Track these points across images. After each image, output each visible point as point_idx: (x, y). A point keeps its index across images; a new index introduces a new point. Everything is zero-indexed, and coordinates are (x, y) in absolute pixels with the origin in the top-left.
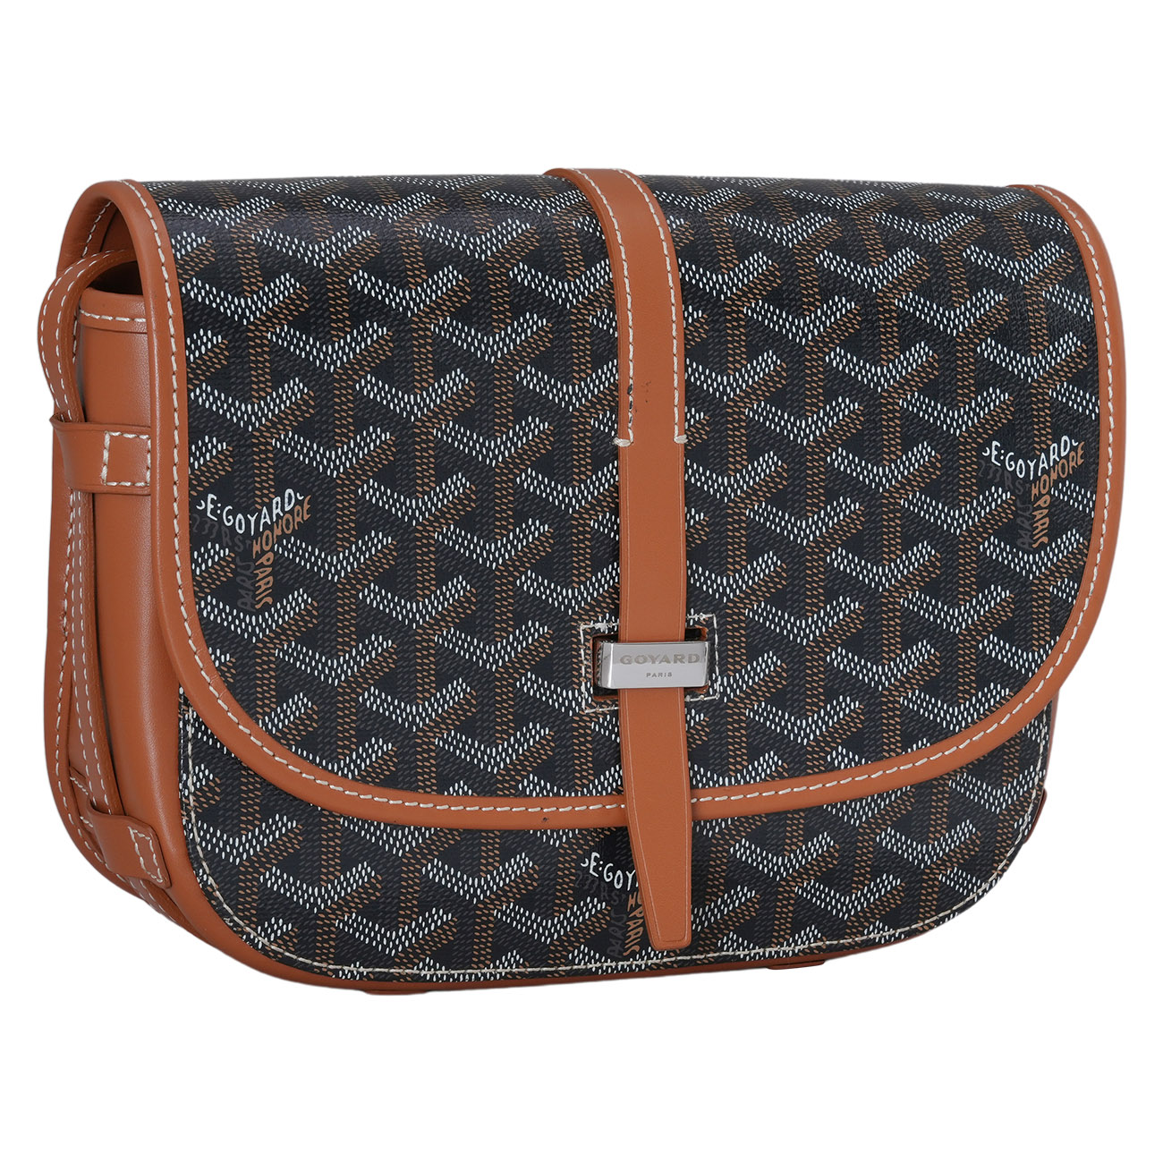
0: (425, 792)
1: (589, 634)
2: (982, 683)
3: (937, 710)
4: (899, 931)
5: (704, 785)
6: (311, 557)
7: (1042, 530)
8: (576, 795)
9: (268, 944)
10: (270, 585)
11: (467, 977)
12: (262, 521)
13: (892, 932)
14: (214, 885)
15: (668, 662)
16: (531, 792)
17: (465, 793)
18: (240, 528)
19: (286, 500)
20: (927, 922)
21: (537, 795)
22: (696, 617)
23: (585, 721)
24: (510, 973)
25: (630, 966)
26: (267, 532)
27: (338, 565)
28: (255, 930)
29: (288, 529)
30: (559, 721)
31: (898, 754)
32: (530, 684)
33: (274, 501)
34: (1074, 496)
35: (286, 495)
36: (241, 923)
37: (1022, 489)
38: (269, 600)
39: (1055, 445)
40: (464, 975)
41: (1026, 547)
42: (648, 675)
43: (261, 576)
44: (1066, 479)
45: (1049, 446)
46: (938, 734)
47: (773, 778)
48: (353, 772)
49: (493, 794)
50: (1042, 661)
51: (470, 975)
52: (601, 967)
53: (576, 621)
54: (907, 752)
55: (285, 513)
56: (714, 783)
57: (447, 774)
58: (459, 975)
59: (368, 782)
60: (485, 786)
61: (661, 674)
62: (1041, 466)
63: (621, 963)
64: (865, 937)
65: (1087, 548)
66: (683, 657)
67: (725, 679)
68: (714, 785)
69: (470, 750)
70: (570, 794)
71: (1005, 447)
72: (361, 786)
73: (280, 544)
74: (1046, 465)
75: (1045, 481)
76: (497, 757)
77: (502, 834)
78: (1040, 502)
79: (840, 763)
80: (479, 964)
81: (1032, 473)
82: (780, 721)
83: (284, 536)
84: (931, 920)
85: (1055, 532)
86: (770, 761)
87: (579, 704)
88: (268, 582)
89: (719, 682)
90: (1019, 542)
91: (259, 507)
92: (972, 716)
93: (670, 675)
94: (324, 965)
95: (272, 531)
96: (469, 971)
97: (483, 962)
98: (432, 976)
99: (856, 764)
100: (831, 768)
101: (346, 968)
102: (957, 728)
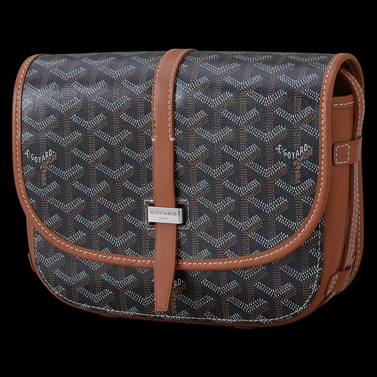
0: (96, 250)
1: (147, 203)
2: (278, 232)
3: (261, 240)
4: (270, 320)
5: (185, 258)
6: (58, 171)
7: (298, 178)
8: (143, 256)
9: (58, 293)
10: (46, 179)
11: (121, 313)
12: (43, 159)
13: (267, 320)
14: (42, 273)
15: (166, 214)
16: (129, 254)
17: (108, 252)
18: (36, 161)
19: (50, 153)
20: (280, 318)
21: (131, 255)
22: (182, 200)
23: (146, 232)
24: (135, 314)
25: (175, 318)
26: (44, 163)
27: (66, 174)
28: (54, 289)
29: (50, 162)
30: (139, 231)
31: (248, 254)
32: (128, 218)
33: (46, 153)
34: (310, 166)
35: (50, 151)
36: (50, 286)
37: (290, 162)
38: (45, 184)
39: (302, 147)
40: (120, 313)
41: (292, 184)
42: (160, 218)
43: (43, 176)
44: (307, 160)
45: (300, 148)
46: (263, 249)
47: (207, 258)
48: (73, 241)
49: (117, 253)
50: (300, 226)
51: (122, 313)
52: (165, 317)
53: (143, 198)
54: (251, 254)
55: (49, 157)
56: (188, 258)
57: (103, 245)
58: (118, 312)
59: (78, 245)
60: (114, 250)
61: (164, 218)
62: (297, 154)
63: (172, 317)
64: (257, 320)
65: (316, 186)
66: (171, 213)
67: (191, 222)
68: (188, 259)
69: (109, 238)
70: (141, 256)
71: (283, 147)
72: (75, 246)
73: (48, 167)
74: (298, 154)
75: (298, 160)
76: (118, 241)
77: (125, 267)
78: (297, 168)
79: (229, 256)
80: (124, 310)
81: (293, 157)
82: (209, 239)
83: (49, 164)
84: (282, 317)
85: (303, 179)
86: (206, 252)
87: (145, 226)
88: (45, 178)
89: (189, 223)
90: (289, 182)
91: (42, 155)
92: (274, 243)
93: (167, 219)
94: (76, 303)
95: (46, 162)
96: (121, 312)
97: (125, 309)
98: (109, 311)
99: (234, 256)
100: (225, 257)
101: (83, 305)
102: (269, 247)
